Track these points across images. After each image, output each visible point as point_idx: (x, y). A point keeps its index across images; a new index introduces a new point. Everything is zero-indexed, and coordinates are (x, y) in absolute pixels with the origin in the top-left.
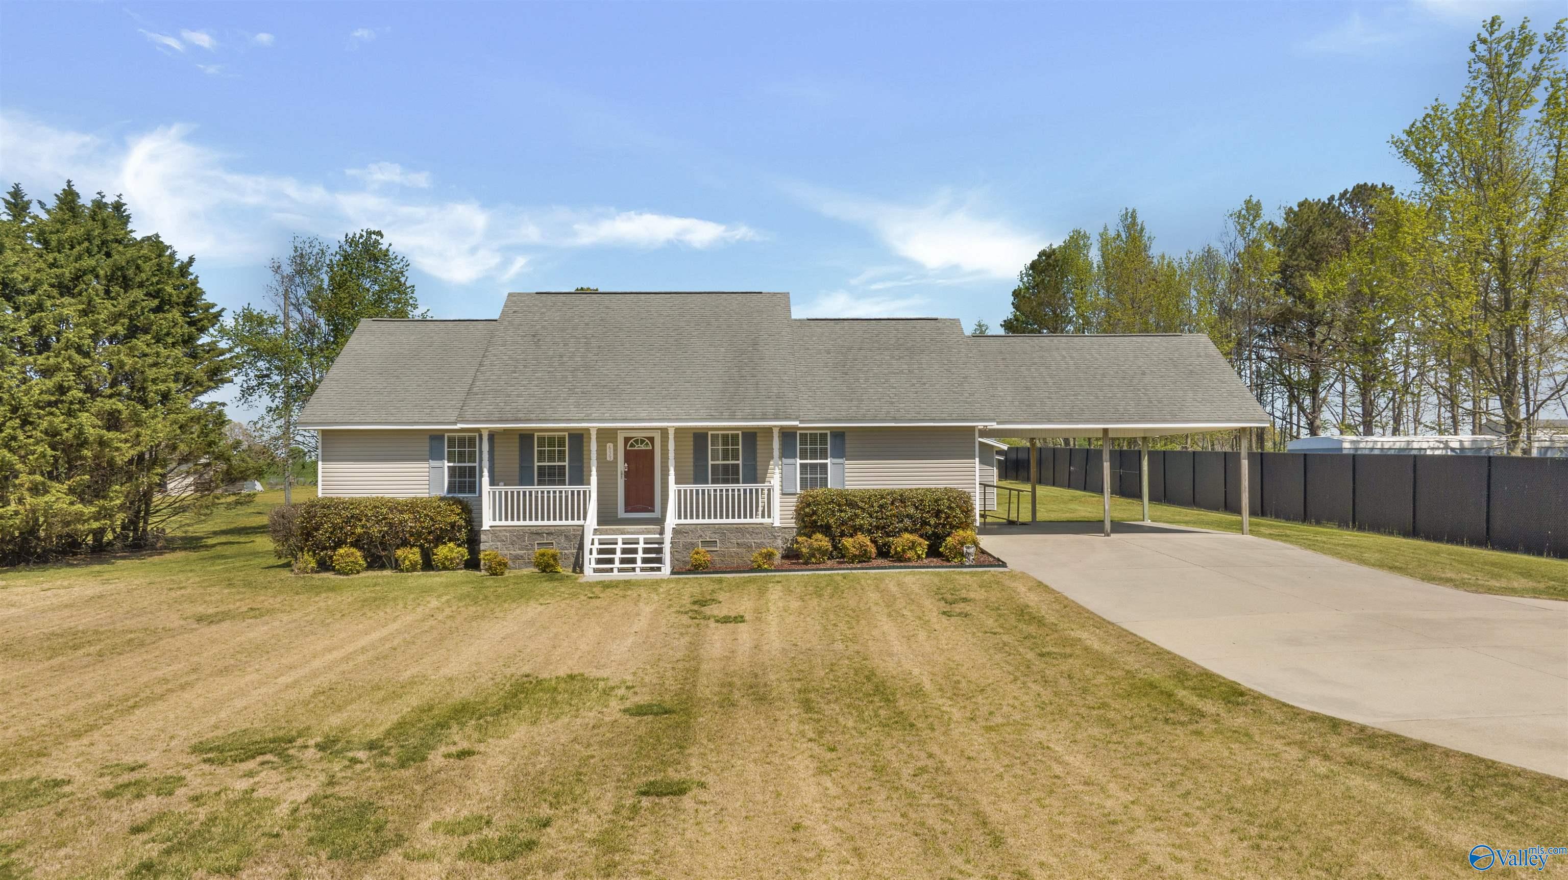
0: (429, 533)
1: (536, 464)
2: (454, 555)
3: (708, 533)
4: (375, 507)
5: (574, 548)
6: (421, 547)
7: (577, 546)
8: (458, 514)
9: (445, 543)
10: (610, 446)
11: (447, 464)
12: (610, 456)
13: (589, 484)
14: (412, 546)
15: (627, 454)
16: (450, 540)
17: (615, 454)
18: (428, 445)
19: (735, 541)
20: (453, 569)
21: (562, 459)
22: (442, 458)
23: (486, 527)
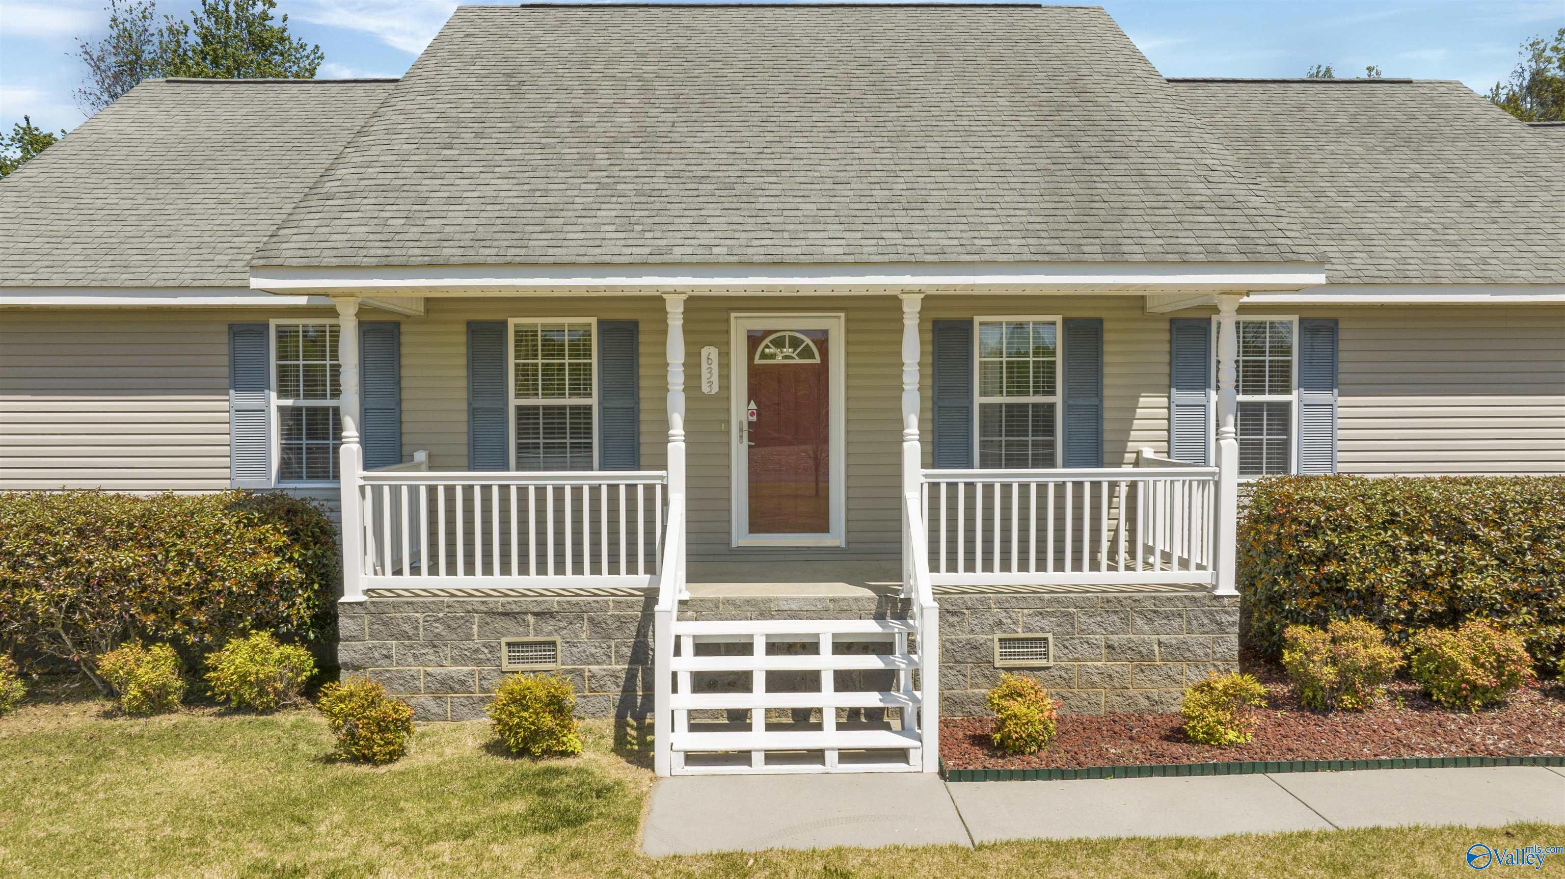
0: (198, 604)
1: (513, 402)
2: (271, 669)
3: (1022, 616)
4: (40, 528)
5: (620, 657)
6: (175, 641)
7: (627, 651)
8: (279, 551)
9: (244, 634)
10: (710, 353)
11: (275, 401)
12: (710, 383)
13: (663, 465)
14: (149, 640)
15: (757, 375)
16: (260, 624)
17: (725, 377)
18: (225, 349)
19: (1099, 638)
20: (267, 710)
21: (581, 386)
22: (261, 386)
23: (352, 593)
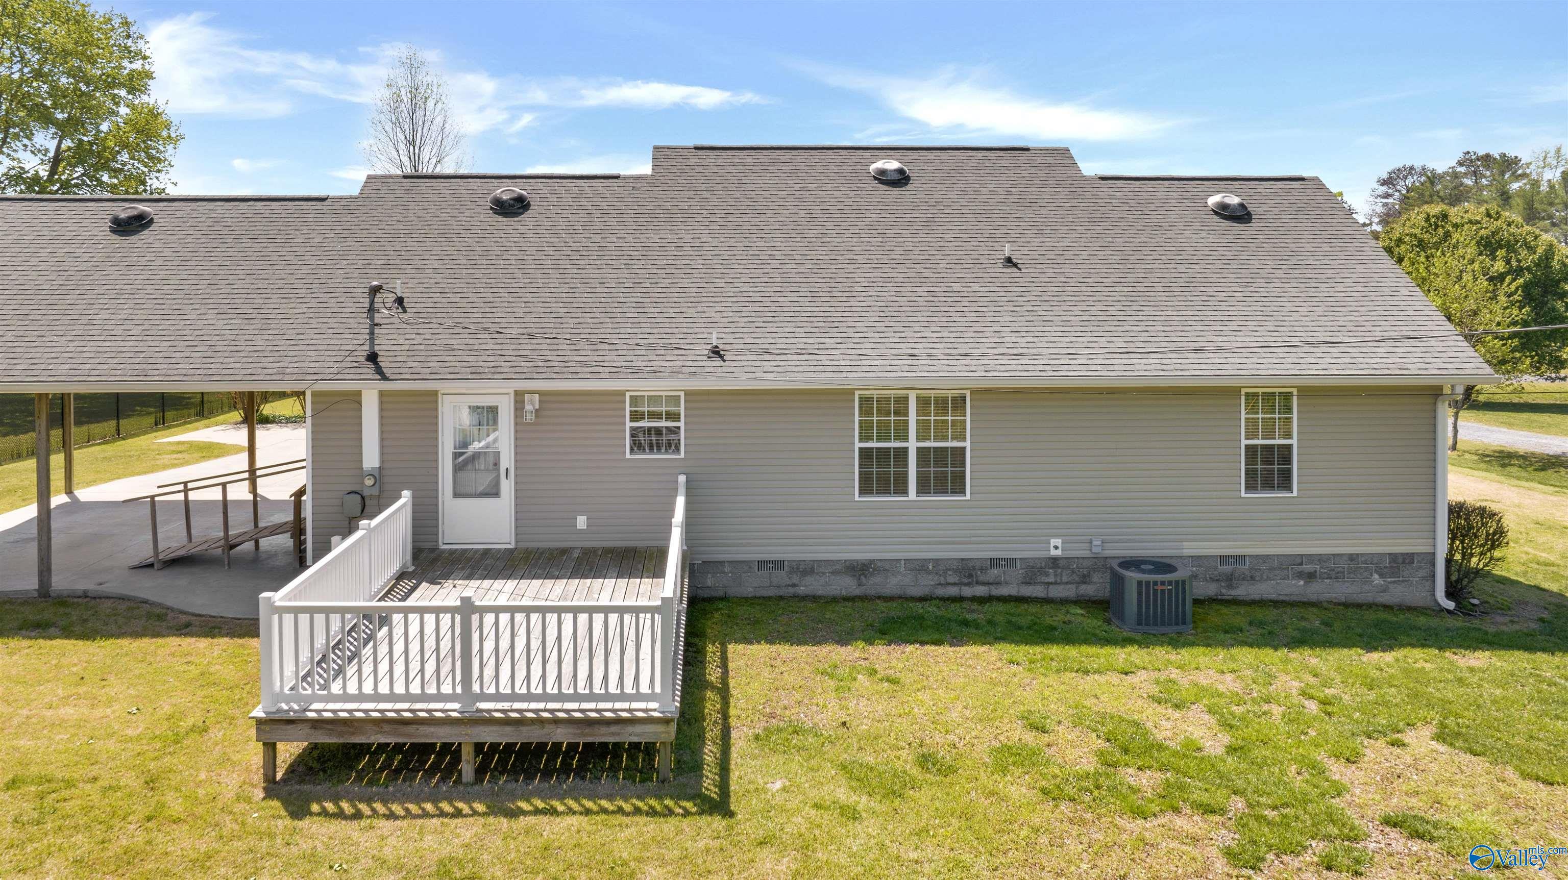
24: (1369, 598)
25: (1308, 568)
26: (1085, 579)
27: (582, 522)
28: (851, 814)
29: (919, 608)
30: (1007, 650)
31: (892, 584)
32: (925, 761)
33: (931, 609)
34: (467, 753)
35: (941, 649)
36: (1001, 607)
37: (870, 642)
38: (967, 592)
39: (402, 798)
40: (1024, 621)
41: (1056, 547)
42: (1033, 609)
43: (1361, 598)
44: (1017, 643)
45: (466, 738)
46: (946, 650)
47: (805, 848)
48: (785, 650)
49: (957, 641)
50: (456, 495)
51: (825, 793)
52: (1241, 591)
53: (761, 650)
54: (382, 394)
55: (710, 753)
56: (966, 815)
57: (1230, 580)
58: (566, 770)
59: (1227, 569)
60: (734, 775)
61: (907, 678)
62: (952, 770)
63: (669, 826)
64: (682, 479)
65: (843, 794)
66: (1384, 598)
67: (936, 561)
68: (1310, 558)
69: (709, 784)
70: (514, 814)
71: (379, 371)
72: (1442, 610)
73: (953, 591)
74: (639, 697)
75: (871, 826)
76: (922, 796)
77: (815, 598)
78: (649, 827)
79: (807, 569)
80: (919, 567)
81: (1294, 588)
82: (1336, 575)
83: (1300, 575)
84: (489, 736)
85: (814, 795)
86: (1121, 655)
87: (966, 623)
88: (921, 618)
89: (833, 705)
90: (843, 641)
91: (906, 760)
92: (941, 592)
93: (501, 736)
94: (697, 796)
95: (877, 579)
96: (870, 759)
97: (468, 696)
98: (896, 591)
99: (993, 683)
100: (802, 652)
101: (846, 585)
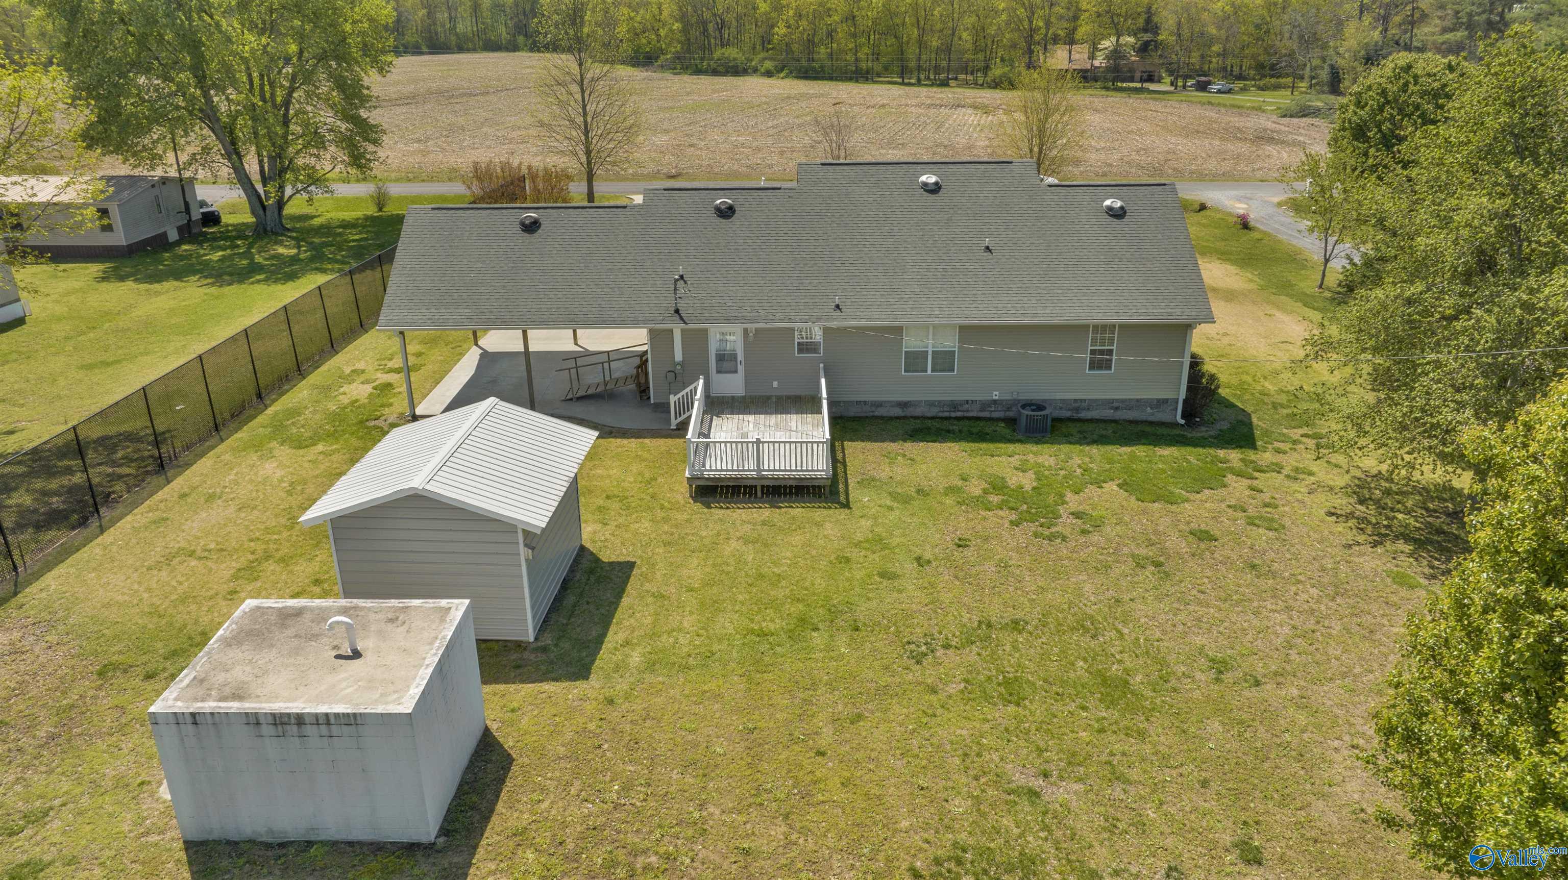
24: (1144, 418)
25: (1116, 405)
26: (1009, 409)
27: (775, 384)
28: (891, 509)
29: (929, 423)
30: (964, 445)
31: (918, 412)
32: (919, 491)
33: (936, 424)
34: (759, 489)
35: (935, 445)
36: (967, 423)
37: (905, 440)
38: (953, 415)
39: (741, 503)
40: (974, 430)
41: (996, 395)
42: (982, 424)
43: (1140, 418)
44: (969, 442)
45: (759, 484)
46: (937, 445)
47: (875, 518)
48: (869, 445)
49: (944, 440)
50: (718, 372)
51: (882, 502)
52: (1083, 415)
53: (859, 445)
54: (682, 331)
55: (841, 487)
56: (929, 509)
57: (1077, 410)
58: (791, 494)
59: (1077, 405)
60: (851, 496)
61: (918, 459)
62: (928, 494)
63: (831, 512)
64: (822, 365)
65: (888, 503)
66: (1151, 419)
67: (940, 402)
68: (1117, 400)
69: (842, 498)
70: (780, 508)
71: (681, 318)
72: (1178, 424)
73: (946, 414)
74: (818, 471)
75: (897, 513)
76: (916, 503)
77: (882, 418)
78: (825, 512)
79: (879, 405)
80: (931, 404)
81: (1108, 413)
82: (1130, 408)
83: (1112, 408)
84: (766, 483)
85: (879, 502)
86: (1011, 447)
87: (949, 431)
88: (929, 429)
89: (888, 469)
90: (893, 441)
91: (912, 491)
92: (941, 415)
93: (770, 483)
94: (839, 503)
95: (911, 409)
96: (899, 490)
97: (759, 470)
98: (920, 414)
99: (953, 461)
100: (876, 445)
101: (898, 412)
